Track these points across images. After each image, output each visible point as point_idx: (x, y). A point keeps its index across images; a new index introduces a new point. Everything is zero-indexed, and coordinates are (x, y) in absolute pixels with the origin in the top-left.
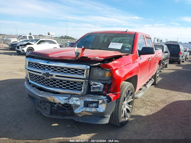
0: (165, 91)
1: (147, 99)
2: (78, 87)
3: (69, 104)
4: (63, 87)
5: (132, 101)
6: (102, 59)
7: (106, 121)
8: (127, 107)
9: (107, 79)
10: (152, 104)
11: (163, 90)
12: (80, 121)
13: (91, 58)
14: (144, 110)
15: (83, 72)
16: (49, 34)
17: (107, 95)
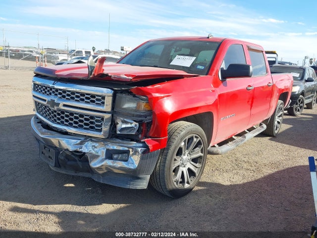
0: (287, 146)
1: (244, 159)
2: (97, 126)
3: (81, 152)
4: (74, 125)
5: (200, 157)
6: (131, 78)
7: (143, 185)
8: (189, 165)
9: (142, 114)
10: (250, 167)
11: (285, 145)
12: (102, 182)
13: (113, 76)
14: (231, 175)
15: (103, 101)
16: (122, 50)
17: (142, 141)
